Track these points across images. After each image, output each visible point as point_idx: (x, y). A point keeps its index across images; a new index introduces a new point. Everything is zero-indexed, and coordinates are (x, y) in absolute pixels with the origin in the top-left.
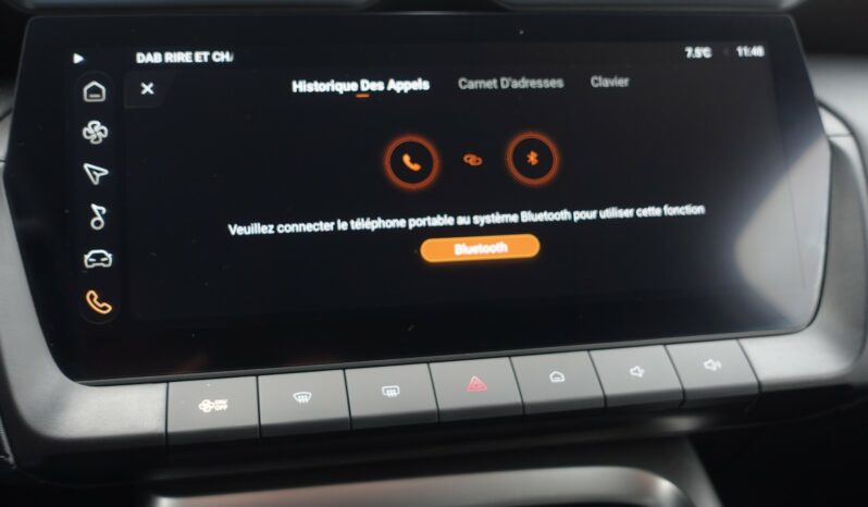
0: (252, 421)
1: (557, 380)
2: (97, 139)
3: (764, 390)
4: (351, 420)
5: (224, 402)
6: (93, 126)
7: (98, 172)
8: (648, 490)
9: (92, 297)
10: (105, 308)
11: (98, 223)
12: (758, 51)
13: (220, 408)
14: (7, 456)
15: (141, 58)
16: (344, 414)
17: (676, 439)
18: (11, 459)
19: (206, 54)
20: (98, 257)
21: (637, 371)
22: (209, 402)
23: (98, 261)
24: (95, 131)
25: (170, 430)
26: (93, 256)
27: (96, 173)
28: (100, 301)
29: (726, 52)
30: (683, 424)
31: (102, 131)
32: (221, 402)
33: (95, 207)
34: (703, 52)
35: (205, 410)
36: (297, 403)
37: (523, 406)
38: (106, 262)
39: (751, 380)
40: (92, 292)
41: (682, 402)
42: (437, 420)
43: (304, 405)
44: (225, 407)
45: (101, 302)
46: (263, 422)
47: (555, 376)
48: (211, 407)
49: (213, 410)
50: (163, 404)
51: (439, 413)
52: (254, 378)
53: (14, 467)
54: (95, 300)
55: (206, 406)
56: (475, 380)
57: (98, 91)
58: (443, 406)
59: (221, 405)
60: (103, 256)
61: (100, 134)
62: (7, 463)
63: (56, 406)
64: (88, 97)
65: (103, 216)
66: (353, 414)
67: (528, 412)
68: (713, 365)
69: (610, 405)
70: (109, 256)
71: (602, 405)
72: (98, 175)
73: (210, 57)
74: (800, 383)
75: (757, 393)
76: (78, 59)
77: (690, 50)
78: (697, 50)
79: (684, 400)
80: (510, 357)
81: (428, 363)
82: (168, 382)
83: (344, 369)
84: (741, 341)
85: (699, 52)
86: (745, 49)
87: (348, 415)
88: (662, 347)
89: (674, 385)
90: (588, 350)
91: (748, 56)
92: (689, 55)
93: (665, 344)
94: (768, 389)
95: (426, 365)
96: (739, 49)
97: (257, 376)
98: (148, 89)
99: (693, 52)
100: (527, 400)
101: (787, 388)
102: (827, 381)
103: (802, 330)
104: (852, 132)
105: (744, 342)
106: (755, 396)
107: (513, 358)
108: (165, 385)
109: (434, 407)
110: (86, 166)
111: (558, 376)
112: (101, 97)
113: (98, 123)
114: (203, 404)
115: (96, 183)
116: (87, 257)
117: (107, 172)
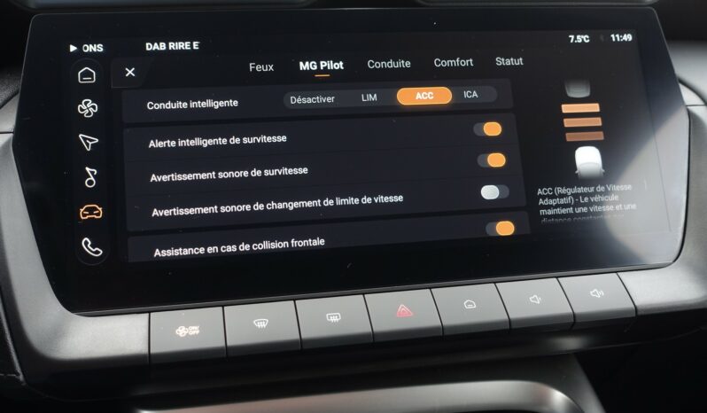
0: (220, 343)
1: (470, 307)
2: (89, 114)
3: (639, 313)
4: (302, 341)
5: (196, 328)
6: (86, 103)
7: (91, 140)
8: (544, 400)
10: (97, 252)
11: (90, 182)
12: (628, 37)
13: (193, 333)
14: (18, 374)
16: (295, 336)
17: (565, 357)
18: (21, 377)
21: (535, 299)
22: (184, 328)
23: (91, 213)
24: (88, 108)
25: (153, 351)
26: (86, 210)
27: (88, 141)
28: (93, 246)
29: (602, 38)
30: (571, 343)
31: (94, 107)
32: (193, 328)
33: (88, 169)
34: (583, 38)
35: (181, 335)
36: (257, 328)
37: (443, 328)
38: (98, 214)
39: (629, 306)
40: (86, 239)
41: (573, 324)
42: (372, 341)
43: (262, 329)
44: (198, 332)
45: (94, 248)
46: (229, 344)
47: (469, 303)
48: (186, 333)
49: (188, 334)
50: (145, 331)
51: (374, 335)
52: (221, 308)
53: (24, 384)
54: (89, 246)
55: (182, 331)
56: (402, 308)
57: (90, 74)
58: (377, 329)
59: (194, 330)
60: (96, 209)
61: (91, 109)
62: (18, 381)
63: (58, 333)
64: (82, 80)
65: (94, 176)
66: (303, 337)
67: (447, 333)
68: (598, 293)
69: (514, 327)
70: (100, 209)
71: (508, 327)
72: (90, 143)
74: (669, 308)
75: (634, 315)
76: (73, 48)
77: (572, 37)
78: (578, 37)
79: (574, 322)
80: (430, 288)
81: (363, 294)
82: (149, 312)
83: (294, 300)
84: (619, 274)
85: (580, 38)
86: (617, 36)
87: (298, 337)
88: (555, 279)
89: (566, 310)
90: (495, 283)
91: (620, 42)
92: (572, 41)
93: (557, 277)
94: (643, 313)
95: (362, 296)
96: (613, 36)
97: (223, 306)
98: (130, 72)
99: (575, 39)
100: (446, 323)
101: (659, 312)
102: (691, 305)
103: (670, 264)
104: (705, 103)
105: (623, 275)
106: (633, 318)
107: (433, 290)
108: (147, 314)
109: (369, 330)
110: (80, 136)
111: (472, 303)
112: (92, 80)
113: (90, 101)
114: (179, 330)
115: (89, 150)
116: (82, 210)
117: (97, 140)
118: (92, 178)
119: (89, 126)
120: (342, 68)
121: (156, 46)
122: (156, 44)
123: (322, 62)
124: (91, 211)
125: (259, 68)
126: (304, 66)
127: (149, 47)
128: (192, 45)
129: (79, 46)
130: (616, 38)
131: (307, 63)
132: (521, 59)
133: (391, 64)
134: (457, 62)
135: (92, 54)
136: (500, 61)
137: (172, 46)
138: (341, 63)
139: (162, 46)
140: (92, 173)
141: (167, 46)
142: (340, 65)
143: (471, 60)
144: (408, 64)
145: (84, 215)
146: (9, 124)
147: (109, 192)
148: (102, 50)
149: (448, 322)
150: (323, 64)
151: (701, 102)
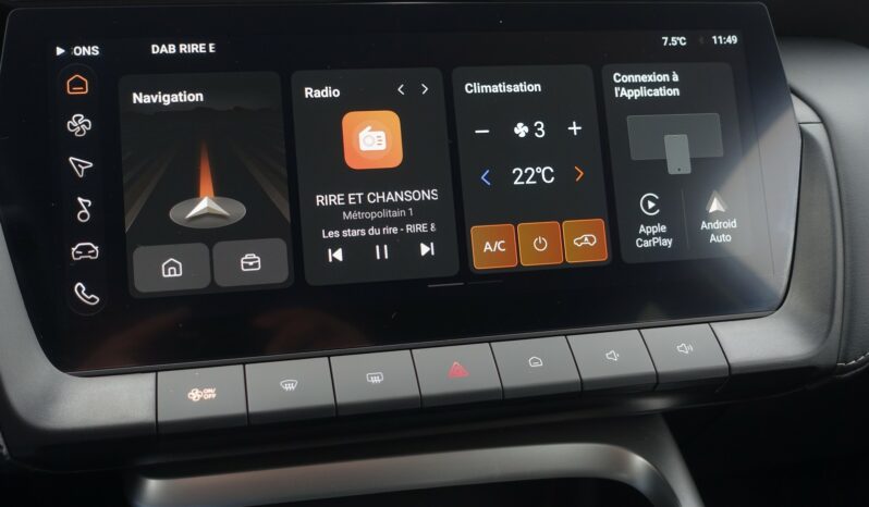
0: (240, 409)
1: (536, 365)
2: (81, 132)
3: (733, 373)
4: (337, 407)
5: (212, 391)
6: (77, 119)
7: (84, 165)
9: (80, 289)
10: (93, 300)
11: (84, 216)
12: (732, 39)
13: (209, 396)
14: (1, 447)
16: (329, 401)
18: (5, 450)
20: (85, 250)
21: (612, 356)
22: (197, 391)
23: (85, 253)
24: (79, 124)
25: (160, 419)
26: (79, 249)
27: (81, 165)
28: (88, 292)
29: (701, 40)
30: (657, 404)
31: (86, 124)
32: (209, 390)
33: (80, 200)
35: (194, 399)
36: (284, 391)
37: (503, 390)
38: (94, 254)
39: (721, 363)
40: (80, 284)
41: (656, 384)
42: (419, 406)
43: (290, 392)
44: (214, 396)
45: (89, 295)
46: (251, 410)
47: (533, 361)
48: (199, 396)
49: (202, 399)
50: (152, 394)
51: (421, 399)
52: (241, 366)
53: (8, 458)
54: (83, 292)
55: (195, 395)
56: (456, 365)
57: (83, 84)
58: (426, 391)
59: (210, 393)
60: (91, 248)
61: (84, 127)
62: (2, 454)
63: (49, 397)
64: (71, 90)
65: (88, 208)
66: (338, 401)
67: (507, 396)
68: (685, 349)
69: (586, 388)
70: (96, 248)
71: (579, 389)
72: (83, 168)
74: (769, 365)
75: (727, 374)
76: (60, 51)
78: (673, 39)
79: (658, 383)
80: (489, 342)
81: (411, 349)
82: (156, 371)
83: (329, 357)
84: (712, 324)
85: (675, 41)
87: (333, 402)
88: (637, 331)
89: (648, 368)
90: (566, 335)
91: (723, 45)
92: (665, 44)
93: (639, 329)
94: (738, 372)
95: (408, 351)
96: (714, 38)
97: (244, 364)
99: (669, 41)
100: (506, 384)
101: (755, 371)
102: (793, 363)
103: (773, 312)
104: (823, 120)
105: (716, 326)
106: (725, 378)
107: (493, 344)
108: (154, 374)
109: (416, 393)
110: (71, 159)
111: (537, 361)
112: (84, 90)
113: (82, 116)
114: (192, 393)
115: (81, 176)
116: (74, 249)
117: (91, 165)
118: (86, 211)
119: (81, 146)
121: (164, 49)
122: (164, 46)
127: (155, 49)
128: (207, 48)
129: (68, 49)
130: (718, 40)
135: (86, 58)
137: (183, 48)
139: (171, 49)
140: (86, 204)
141: (178, 48)
148: (98, 53)
149: (508, 383)
151: (816, 119)
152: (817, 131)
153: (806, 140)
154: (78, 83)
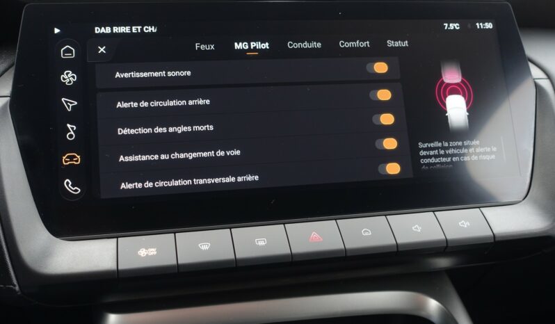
1: (366, 234)
2: (70, 82)
3: (497, 239)
4: (236, 261)
5: (154, 250)
6: (67, 74)
7: (71, 103)
8: (422, 306)
10: (76, 191)
11: (71, 136)
12: (489, 26)
13: (152, 254)
14: (15, 286)
15: (98, 30)
16: (230, 256)
17: (438, 273)
18: (17, 288)
19: (139, 28)
21: (416, 228)
22: (144, 250)
23: (71, 160)
24: (69, 77)
25: (120, 268)
26: (68, 157)
27: (69, 104)
28: (73, 186)
29: (469, 26)
30: (443, 262)
31: (73, 77)
32: (152, 250)
33: (69, 126)
34: (454, 26)
35: (142, 255)
36: (201, 250)
37: (346, 250)
38: (77, 161)
39: (489, 233)
40: (68, 180)
41: (446, 248)
42: (291, 260)
43: (206, 251)
44: (155, 253)
46: (180, 262)
47: (366, 231)
48: (146, 253)
49: (147, 255)
50: (115, 252)
51: (292, 255)
52: (173, 234)
53: (19, 293)
54: (70, 185)
55: (143, 253)
56: (314, 235)
58: (295, 251)
59: (153, 252)
60: (75, 157)
61: (71, 79)
62: (15, 290)
63: (46, 253)
64: (64, 55)
65: (74, 131)
66: (237, 257)
67: (349, 254)
68: (465, 224)
69: (400, 249)
70: (79, 157)
71: (396, 249)
72: (71, 105)
73: (142, 29)
74: (520, 235)
75: (493, 241)
76: (57, 31)
77: (446, 25)
78: (451, 25)
79: (447, 246)
80: (336, 220)
82: (117, 238)
83: (230, 228)
84: (481, 209)
86: (481, 24)
87: (234, 257)
88: (432, 213)
89: (441, 237)
90: (386, 215)
91: (483, 29)
92: (446, 28)
93: (433, 211)
94: (499, 239)
95: (283, 225)
96: (477, 24)
97: (175, 233)
98: (102, 50)
99: (449, 26)
100: (348, 247)
101: (511, 238)
102: (536, 233)
103: (521, 202)
104: (549, 77)
105: (484, 210)
106: (491, 243)
107: (338, 221)
108: (116, 239)
109: (289, 252)
110: (63, 99)
111: (368, 231)
112: (72, 55)
113: (71, 72)
114: (141, 251)
115: (70, 110)
116: (64, 158)
117: (76, 103)
118: (72, 133)
119: (69, 91)
120: (268, 48)
122: (123, 28)
123: (252, 43)
124: (71, 158)
125: (203, 47)
126: (238, 46)
128: (150, 29)
129: (62, 29)
130: (480, 26)
131: (240, 44)
132: (406, 42)
133: (306, 45)
134: (357, 44)
136: (391, 43)
137: (135, 29)
138: (267, 44)
139: (128, 29)
140: (72, 128)
141: (131, 29)
142: (266, 46)
143: (368, 42)
144: (319, 45)
145: (66, 162)
146: (7, 89)
147: (85, 144)
149: (349, 246)
150: (253, 45)
151: (545, 76)
152: (546, 84)
153: (539, 89)
154: (68, 51)
